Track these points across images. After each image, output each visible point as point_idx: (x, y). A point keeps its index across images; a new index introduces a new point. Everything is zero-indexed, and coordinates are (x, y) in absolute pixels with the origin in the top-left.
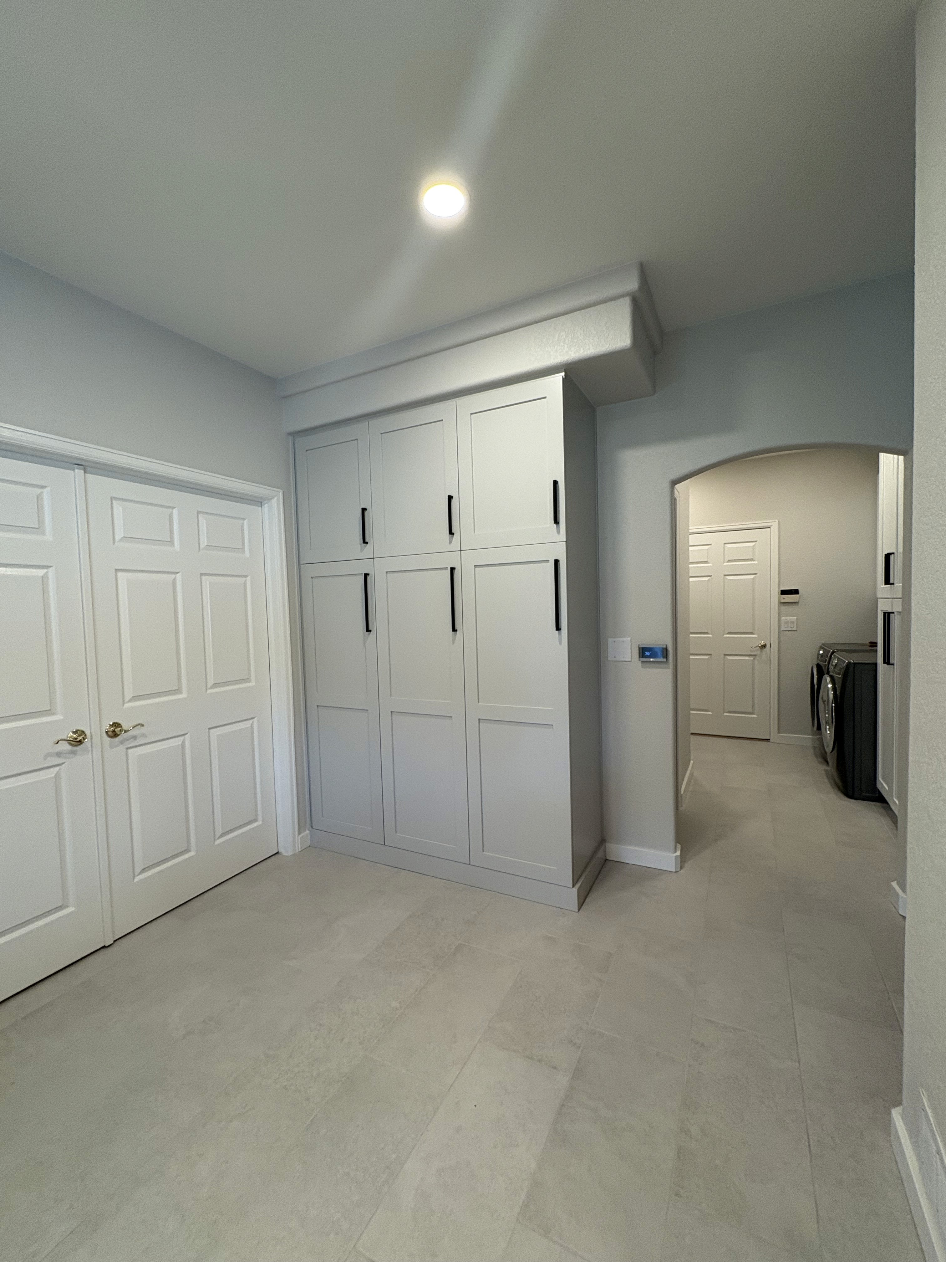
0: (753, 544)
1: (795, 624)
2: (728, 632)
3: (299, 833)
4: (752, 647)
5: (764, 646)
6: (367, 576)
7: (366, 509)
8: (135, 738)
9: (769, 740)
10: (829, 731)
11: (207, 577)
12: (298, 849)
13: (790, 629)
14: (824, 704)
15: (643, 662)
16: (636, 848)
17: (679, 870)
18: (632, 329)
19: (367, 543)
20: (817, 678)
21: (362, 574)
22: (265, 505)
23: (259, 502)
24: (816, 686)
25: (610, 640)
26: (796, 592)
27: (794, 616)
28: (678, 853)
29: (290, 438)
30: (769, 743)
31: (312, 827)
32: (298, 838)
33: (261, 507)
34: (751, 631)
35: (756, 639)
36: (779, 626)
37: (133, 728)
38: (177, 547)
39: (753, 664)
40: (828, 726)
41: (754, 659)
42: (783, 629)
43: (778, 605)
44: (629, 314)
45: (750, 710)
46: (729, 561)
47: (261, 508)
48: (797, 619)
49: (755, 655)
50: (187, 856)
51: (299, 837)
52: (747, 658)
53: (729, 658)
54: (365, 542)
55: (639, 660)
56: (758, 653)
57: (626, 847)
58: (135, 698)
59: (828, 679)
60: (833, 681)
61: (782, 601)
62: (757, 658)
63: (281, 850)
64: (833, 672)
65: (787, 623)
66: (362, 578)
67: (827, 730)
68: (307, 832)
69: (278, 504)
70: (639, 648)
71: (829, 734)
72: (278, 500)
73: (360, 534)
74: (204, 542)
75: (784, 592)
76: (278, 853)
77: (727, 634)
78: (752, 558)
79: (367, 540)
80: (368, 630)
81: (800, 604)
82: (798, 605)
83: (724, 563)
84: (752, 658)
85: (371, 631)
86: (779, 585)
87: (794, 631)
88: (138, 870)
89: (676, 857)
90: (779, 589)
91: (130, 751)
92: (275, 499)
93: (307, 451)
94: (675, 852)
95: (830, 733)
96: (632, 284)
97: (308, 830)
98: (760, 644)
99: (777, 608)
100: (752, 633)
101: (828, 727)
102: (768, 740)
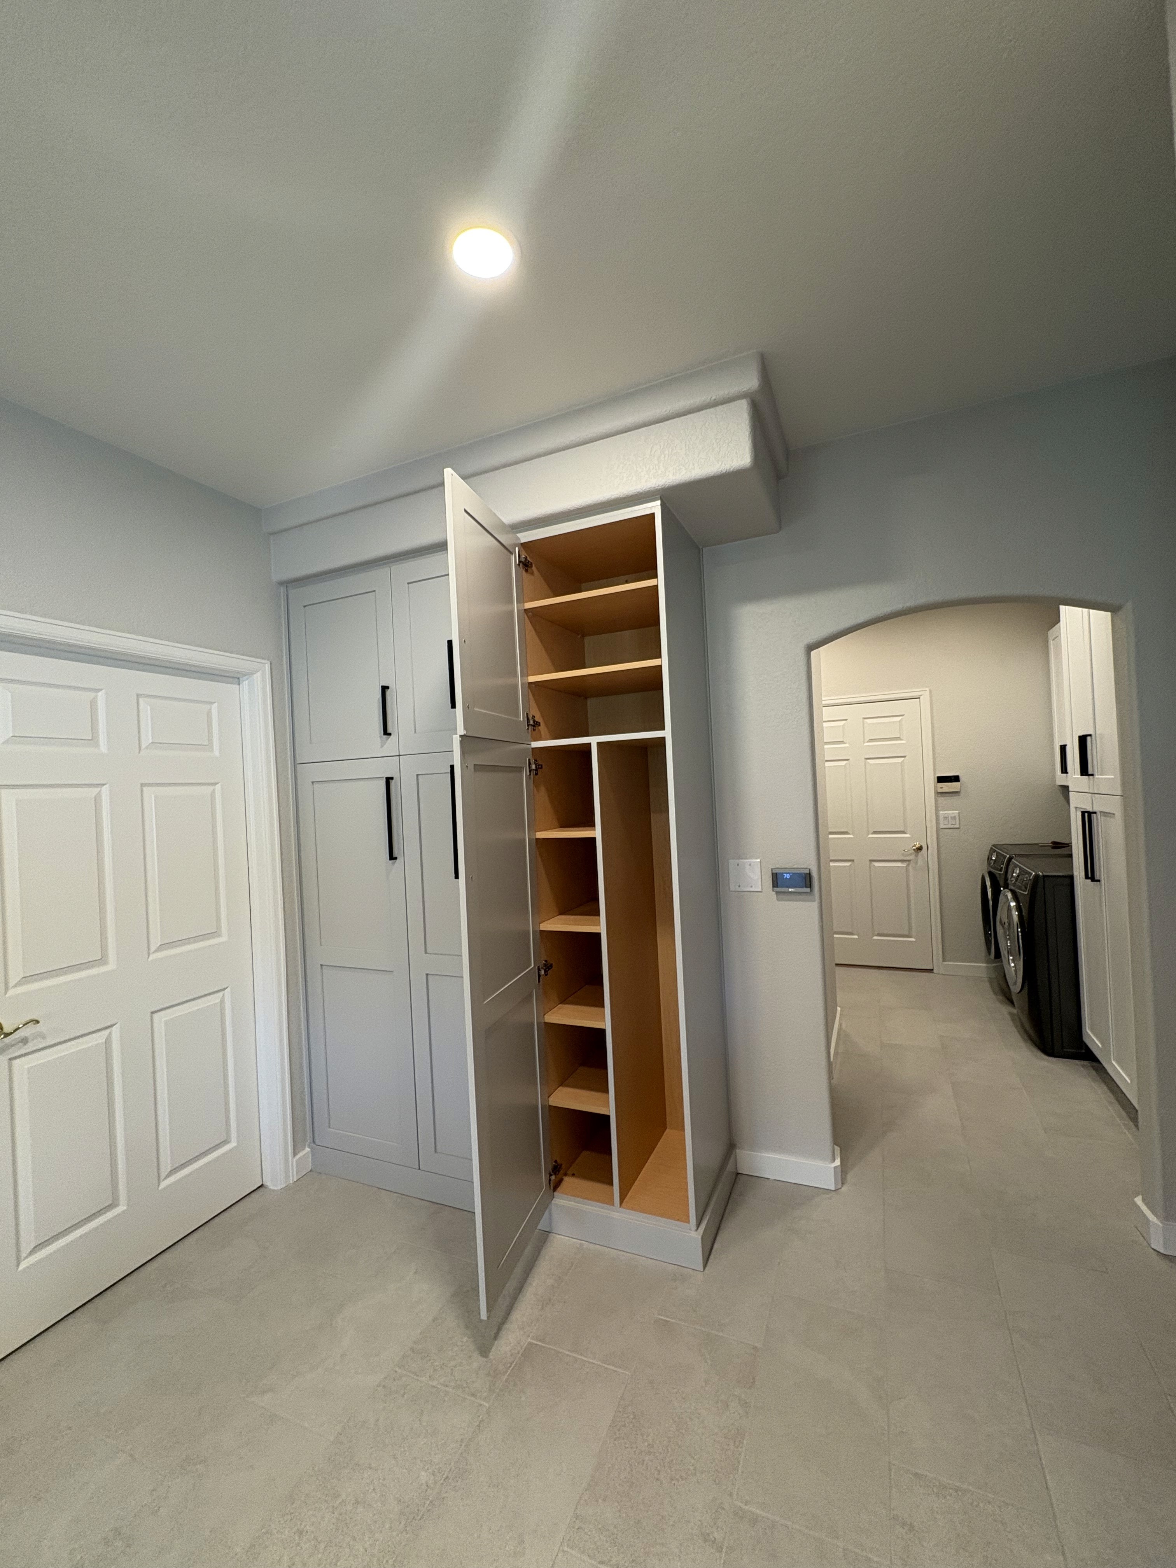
0: (899, 718)
1: (957, 819)
2: (874, 832)
3: (295, 1154)
4: (904, 850)
5: (920, 849)
6: (390, 780)
7: (388, 688)
8: (25, 1041)
9: (933, 970)
10: (1013, 962)
11: (150, 788)
12: (293, 1178)
13: (952, 826)
14: (1003, 927)
15: (777, 893)
16: (777, 1156)
17: (840, 1186)
18: (752, 442)
19: (390, 734)
20: (992, 891)
21: (383, 777)
22: (244, 682)
23: (235, 678)
24: (991, 903)
25: (732, 862)
26: (956, 779)
27: (956, 810)
28: (838, 1162)
29: (282, 590)
30: (931, 974)
31: (314, 1142)
32: (293, 1161)
33: (239, 684)
34: (902, 829)
35: (908, 840)
36: (938, 823)
37: (24, 1025)
38: (103, 748)
39: (907, 871)
40: (1011, 956)
41: (908, 865)
42: (942, 826)
43: (935, 795)
44: (748, 422)
45: (906, 933)
46: (871, 740)
47: (238, 686)
48: (959, 813)
49: (909, 861)
50: (110, 1215)
51: (295, 1160)
52: (899, 864)
53: (877, 864)
54: (386, 733)
55: (773, 891)
56: (912, 857)
57: (763, 1154)
58: (26, 980)
59: (1010, 895)
60: (1016, 898)
61: (939, 791)
62: (912, 864)
63: (268, 1183)
64: (1014, 886)
65: (945, 818)
66: (383, 782)
67: (1011, 962)
68: (308, 1149)
69: (263, 680)
70: (772, 874)
71: (1013, 967)
72: (263, 675)
73: (380, 722)
74: (147, 738)
75: (941, 780)
76: (262, 1186)
77: (872, 834)
78: (898, 736)
79: (389, 730)
80: (392, 857)
81: (962, 794)
82: (958, 796)
83: (864, 743)
84: (905, 865)
85: (396, 858)
86: (935, 770)
87: (956, 828)
88: (25, 1249)
89: (835, 1168)
90: (935, 774)
91: (16, 1062)
92: (259, 674)
93: (305, 606)
94: (834, 1160)
95: (1015, 965)
96: (751, 382)
97: (309, 1147)
98: (915, 846)
99: (933, 801)
100: (903, 832)
101: (1011, 958)
102: (931, 971)
